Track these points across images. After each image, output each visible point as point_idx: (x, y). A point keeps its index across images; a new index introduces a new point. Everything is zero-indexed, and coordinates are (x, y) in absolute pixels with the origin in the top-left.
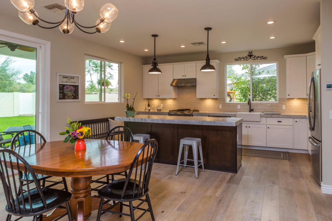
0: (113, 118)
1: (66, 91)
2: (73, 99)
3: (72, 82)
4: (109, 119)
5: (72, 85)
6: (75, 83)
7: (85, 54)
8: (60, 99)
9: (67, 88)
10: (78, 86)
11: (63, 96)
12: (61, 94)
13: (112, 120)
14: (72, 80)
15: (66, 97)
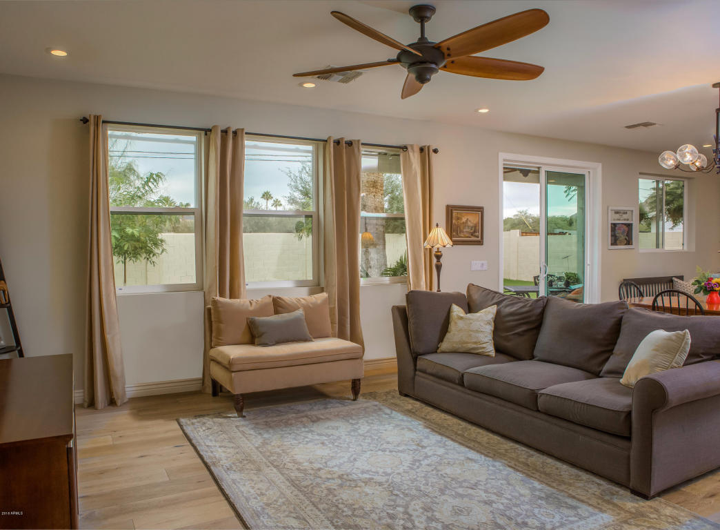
0: (681, 278)
1: (618, 233)
2: (626, 244)
3: (625, 220)
4: (676, 279)
5: (625, 224)
6: (628, 220)
7: (640, 173)
8: (612, 244)
9: (619, 229)
10: (632, 224)
11: (615, 241)
12: (613, 238)
13: (679, 281)
14: (625, 216)
15: (618, 242)
